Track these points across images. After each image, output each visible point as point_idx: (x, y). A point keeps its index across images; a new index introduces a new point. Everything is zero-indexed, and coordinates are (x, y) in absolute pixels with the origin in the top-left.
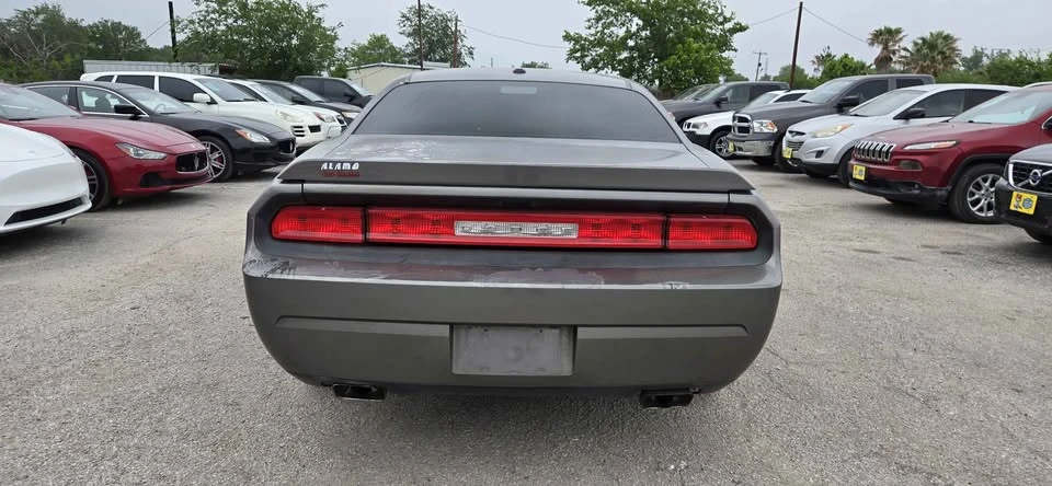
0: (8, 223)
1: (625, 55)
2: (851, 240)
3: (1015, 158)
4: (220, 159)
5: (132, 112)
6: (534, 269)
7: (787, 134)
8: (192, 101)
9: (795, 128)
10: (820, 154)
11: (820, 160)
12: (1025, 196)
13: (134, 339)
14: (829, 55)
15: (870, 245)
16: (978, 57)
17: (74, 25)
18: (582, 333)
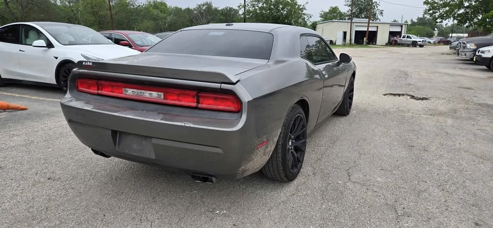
1: (462, 11)
6: (143, 111)
18: (154, 140)
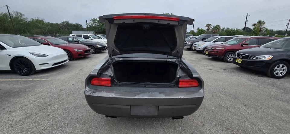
0: (52, 65)
2: (206, 66)
3: (237, 52)
4: (93, 50)
5: (78, 42)
6: (149, 93)
7: (194, 45)
8: (88, 39)
9: (195, 43)
10: (199, 48)
11: (199, 50)
12: (239, 60)
13: (72, 93)
14: (199, 29)
15: (210, 68)
16: (224, 29)
17: (71, 24)
18: (160, 107)
